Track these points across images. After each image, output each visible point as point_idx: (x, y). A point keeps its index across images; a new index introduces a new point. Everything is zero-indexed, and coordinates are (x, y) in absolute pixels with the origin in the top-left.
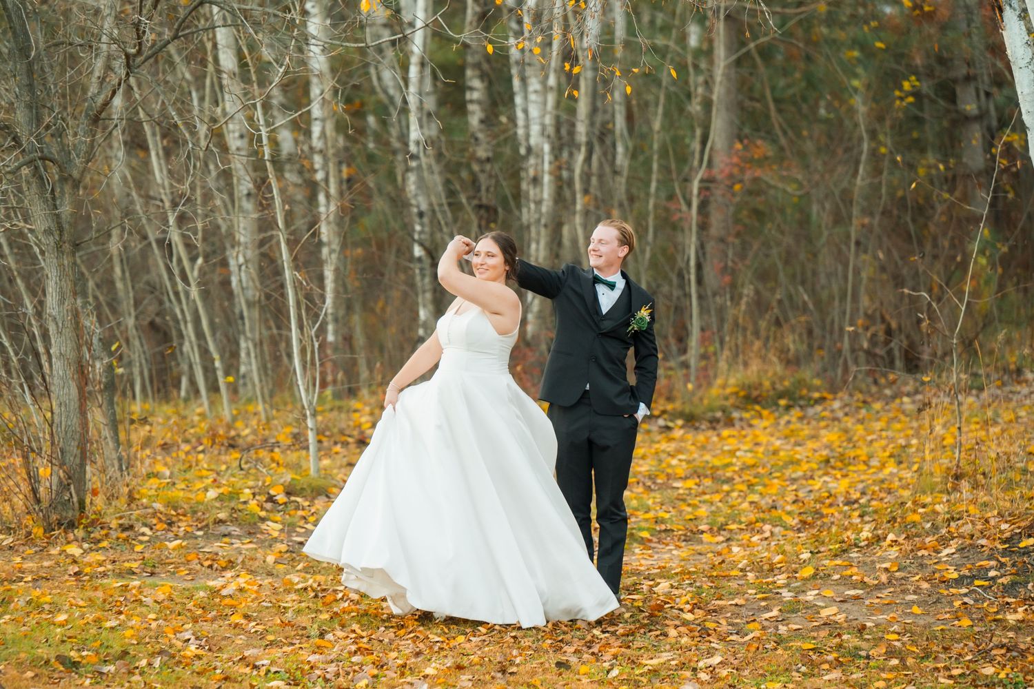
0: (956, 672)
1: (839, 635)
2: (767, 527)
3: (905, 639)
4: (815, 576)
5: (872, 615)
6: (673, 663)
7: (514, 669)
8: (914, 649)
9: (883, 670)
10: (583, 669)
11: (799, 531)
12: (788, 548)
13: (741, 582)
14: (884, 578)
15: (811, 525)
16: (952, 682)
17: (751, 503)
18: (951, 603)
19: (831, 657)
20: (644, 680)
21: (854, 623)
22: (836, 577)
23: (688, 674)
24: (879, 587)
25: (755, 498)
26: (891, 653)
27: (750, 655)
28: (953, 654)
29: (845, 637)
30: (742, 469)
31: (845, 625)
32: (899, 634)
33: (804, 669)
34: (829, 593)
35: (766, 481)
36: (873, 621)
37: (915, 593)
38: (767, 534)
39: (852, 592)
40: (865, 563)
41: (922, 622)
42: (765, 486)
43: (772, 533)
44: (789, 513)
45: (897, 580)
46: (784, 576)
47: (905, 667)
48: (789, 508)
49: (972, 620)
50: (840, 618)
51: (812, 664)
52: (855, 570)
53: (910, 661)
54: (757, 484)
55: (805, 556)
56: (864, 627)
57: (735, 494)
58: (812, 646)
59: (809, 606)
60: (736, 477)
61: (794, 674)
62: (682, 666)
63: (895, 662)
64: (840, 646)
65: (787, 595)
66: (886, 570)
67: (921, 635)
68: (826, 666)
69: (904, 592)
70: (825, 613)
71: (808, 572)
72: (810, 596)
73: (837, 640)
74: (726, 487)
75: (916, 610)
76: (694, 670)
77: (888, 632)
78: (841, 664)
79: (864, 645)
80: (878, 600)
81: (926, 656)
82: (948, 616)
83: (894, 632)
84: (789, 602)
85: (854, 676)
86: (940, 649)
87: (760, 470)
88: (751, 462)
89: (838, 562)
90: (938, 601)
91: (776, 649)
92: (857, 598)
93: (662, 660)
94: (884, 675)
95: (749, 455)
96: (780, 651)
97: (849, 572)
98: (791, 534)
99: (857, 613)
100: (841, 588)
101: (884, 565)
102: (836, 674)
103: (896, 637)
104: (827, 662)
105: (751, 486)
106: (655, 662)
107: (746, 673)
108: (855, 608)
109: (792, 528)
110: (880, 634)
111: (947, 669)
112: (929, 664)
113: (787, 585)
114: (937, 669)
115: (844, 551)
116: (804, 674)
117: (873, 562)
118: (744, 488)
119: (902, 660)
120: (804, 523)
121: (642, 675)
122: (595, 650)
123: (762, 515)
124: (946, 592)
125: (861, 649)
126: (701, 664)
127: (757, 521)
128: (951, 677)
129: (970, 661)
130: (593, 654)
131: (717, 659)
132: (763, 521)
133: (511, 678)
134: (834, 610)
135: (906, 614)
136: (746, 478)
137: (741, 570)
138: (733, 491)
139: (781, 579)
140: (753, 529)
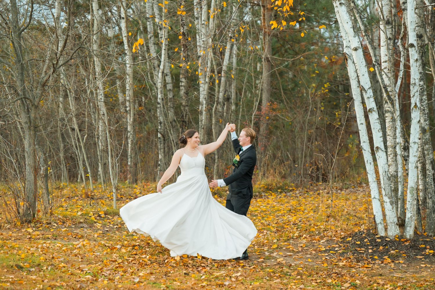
0: (318, 281)
1: (282, 268)
2: (265, 231)
3: (304, 270)
4: (277, 248)
5: (295, 261)
6: (224, 275)
7: (170, 275)
8: (307, 273)
9: (294, 280)
10: (193, 275)
11: (276, 233)
12: (270, 238)
13: (252, 249)
14: (300, 249)
15: (280, 231)
16: (316, 284)
17: (261, 223)
18: (322, 258)
19: (277, 275)
20: (213, 280)
21: (288, 264)
22: (284, 248)
23: (228, 278)
24: (298, 252)
25: (263, 221)
26: (298, 274)
27: (251, 273)
28: (319, 275)
29: (284, 268)
30: (261, 212)
31: (285, 264)
32: (302, 268)
33: (268, 278)
34: (281, 253)
35: (268, 216)
36: (294, 263)
37: (310, 254)
38: (265, 234)
39: (289, 254)
40: (295, 244)
41: (311, 264)
42: (268, 218)
43: (266, 233)
44: (273, 227)
45: (304, 250)
46: (267, 247)
47: (302, 279)
48: (273, 225)
49: (328, 264)
50: (284, 262)
51: (271, 277)
52: (291, 246)
53: (304, 277)
54: (265, 217)
55: (275, 241)
56: (291, 265)
57: (257, 220)
58: (272, 271)
59: (274, 258)
60: (258, 214)
61: (264, 280)
62: (227, 276)
63: (299, 277)
64: (282, 271)
65: (267, 254)
66: (301, 246)
67: (310, 269)
68: (275, 278)
69: (306, 254)
70: (279, 260)
71: (275, 246)
72: (275, 254)
73: (282, 269)
74: (254, 218)
75: (310, 260)
76: (231, 277)
77: (299, 267)
78: (281, 277)
79: (290, 271)
80: (297, 257)
81: (310, 276)
82: (320, 263)
83: (300, 267)
84: (267, 256)
85: (284, 281)
86: (315, 273)
87: (267, 212)
88: (264, 209)
89: (286, 243)
90: (317, 258)
91: (260, 271)
92: (290, 255)
93: (220, 274)
94: (294, 281)
95: (265, 207)
96: (261, 272)
97: (289, 247)
98: (273, 234)
99: (290, 261)
100: (286, 252)
101: (301, 245)
102: (279, 280)
103: (301, 269)
104: (276, 276)
105: (263, 217)
106: (218, 274)
107: (248, 279)
108: (289, 259)
109: (273, 232)
110: (296, 268)
111: (316, 280)
112: (310, 278)
113: (268, 250)
114: (312, 280)
115: (288, 240)
116: (268, 280)
117: (297, 244)
118: (261, 218)
119: (301, 276)
120: (278, 230)
121: (212, 278)
122: (199, 270)
123: (264, 227)
124: (320, 255)
125: (288, 273)
126: (234, 275)
127: (262, 229)
128: (316, 283)
129: (324, 278)
130: (198, 271)
131: (239, 274)
132: (264, 229)
133: (168, 278)
134: (282, 259)
135: (306, 261)
136: (262, 215)
137: (253, 245)
138: (257, 219)
139: (266, 248)
140: (260, 232)
